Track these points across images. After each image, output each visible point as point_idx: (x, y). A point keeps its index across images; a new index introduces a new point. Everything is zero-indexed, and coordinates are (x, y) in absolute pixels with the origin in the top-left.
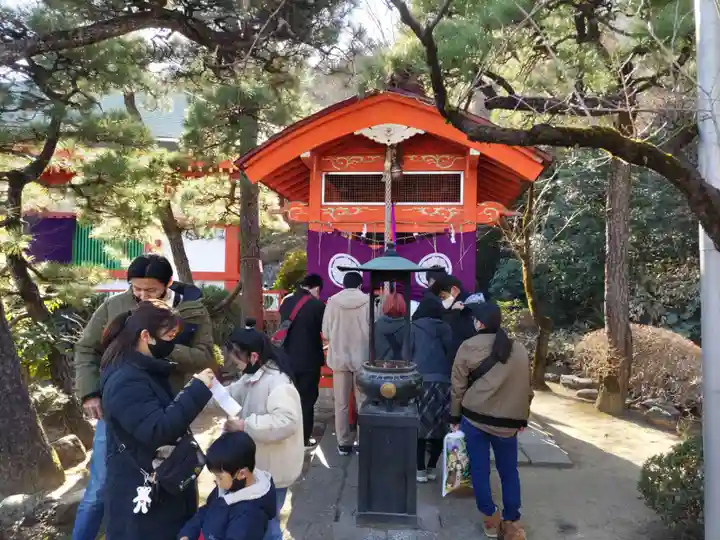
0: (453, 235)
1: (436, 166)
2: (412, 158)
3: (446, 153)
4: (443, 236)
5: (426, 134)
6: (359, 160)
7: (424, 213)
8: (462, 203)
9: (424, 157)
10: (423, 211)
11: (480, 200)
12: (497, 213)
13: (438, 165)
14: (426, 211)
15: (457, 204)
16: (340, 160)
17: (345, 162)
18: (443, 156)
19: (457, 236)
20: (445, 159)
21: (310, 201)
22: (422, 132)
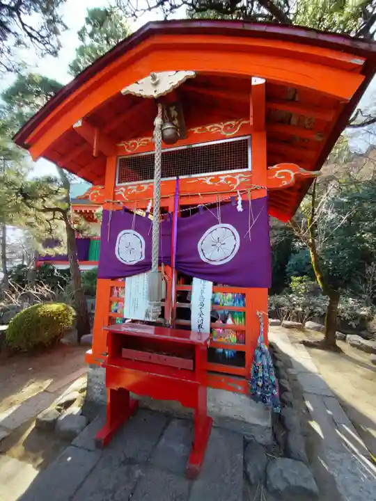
0: (239, 202)
1: (221, 134)
2: (196, 130)
3: (231, 119)
4: (228, 205)
5: (198, 76)
6: (148, 140)
7: (210, 183)
8: (250, 169)
9: (208, 127)
10: (208, 181)
11: (270, 163)
12: (292, 174)
13: (224, 133)
14: (211, 180)
15: (245, 170)
16: (132, 144)
17: (135, 144)
18: (228, 123)
19: (244, 203)
20: (230, 125)
21: (106, 184)
22: (191, 73)
